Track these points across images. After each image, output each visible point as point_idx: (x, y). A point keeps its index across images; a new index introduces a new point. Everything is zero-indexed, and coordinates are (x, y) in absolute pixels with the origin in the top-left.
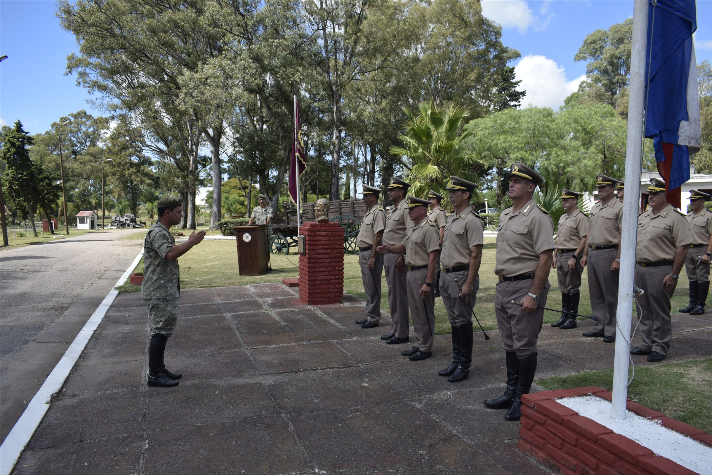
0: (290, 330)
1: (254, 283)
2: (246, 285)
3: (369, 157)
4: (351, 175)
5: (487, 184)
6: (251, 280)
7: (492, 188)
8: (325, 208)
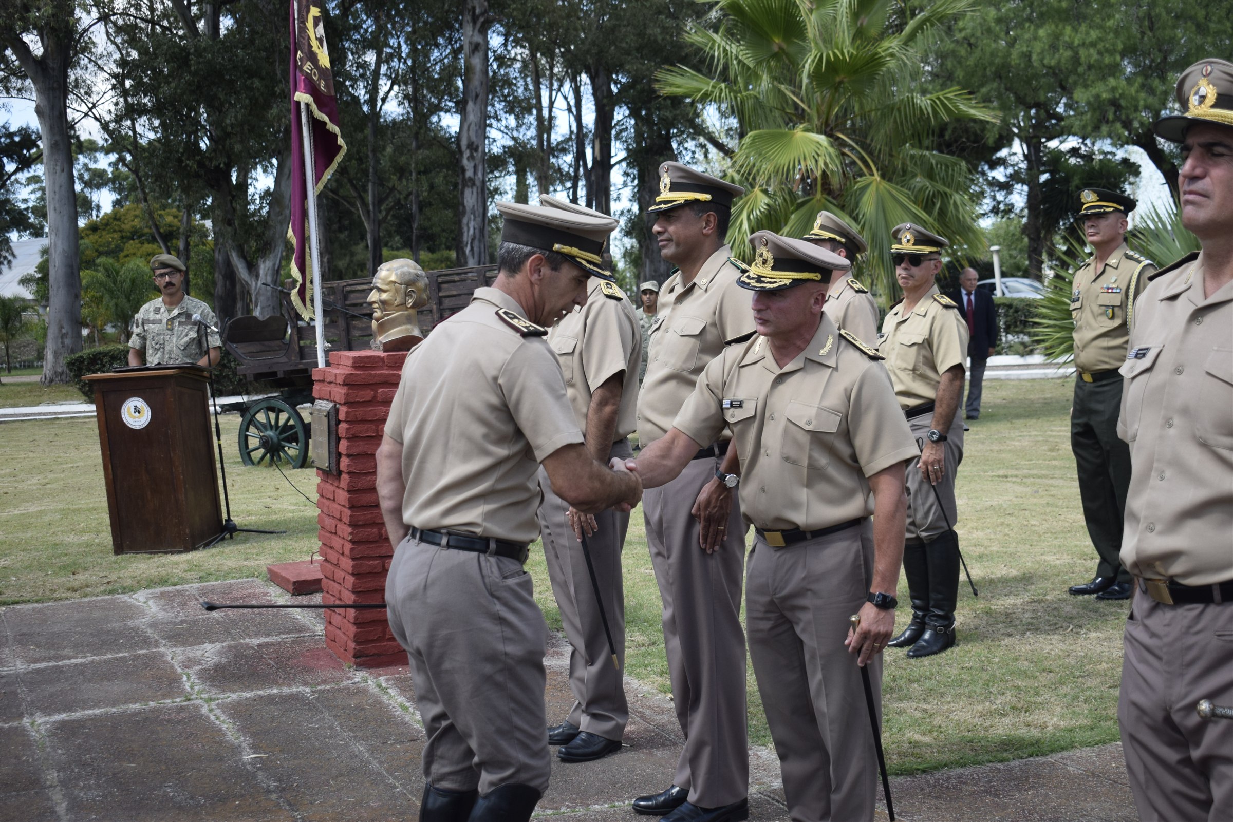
0: (273, 784)
1: (163, 581)
2: (131, 590)
3: (589, 117)
4: (531, 180)
5: (994, 198)
6: (153, 572)
7: (1010, 209)
8: (407, 294)
